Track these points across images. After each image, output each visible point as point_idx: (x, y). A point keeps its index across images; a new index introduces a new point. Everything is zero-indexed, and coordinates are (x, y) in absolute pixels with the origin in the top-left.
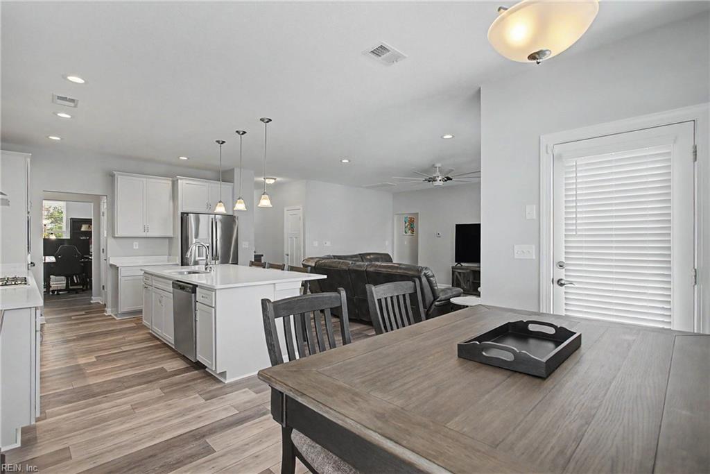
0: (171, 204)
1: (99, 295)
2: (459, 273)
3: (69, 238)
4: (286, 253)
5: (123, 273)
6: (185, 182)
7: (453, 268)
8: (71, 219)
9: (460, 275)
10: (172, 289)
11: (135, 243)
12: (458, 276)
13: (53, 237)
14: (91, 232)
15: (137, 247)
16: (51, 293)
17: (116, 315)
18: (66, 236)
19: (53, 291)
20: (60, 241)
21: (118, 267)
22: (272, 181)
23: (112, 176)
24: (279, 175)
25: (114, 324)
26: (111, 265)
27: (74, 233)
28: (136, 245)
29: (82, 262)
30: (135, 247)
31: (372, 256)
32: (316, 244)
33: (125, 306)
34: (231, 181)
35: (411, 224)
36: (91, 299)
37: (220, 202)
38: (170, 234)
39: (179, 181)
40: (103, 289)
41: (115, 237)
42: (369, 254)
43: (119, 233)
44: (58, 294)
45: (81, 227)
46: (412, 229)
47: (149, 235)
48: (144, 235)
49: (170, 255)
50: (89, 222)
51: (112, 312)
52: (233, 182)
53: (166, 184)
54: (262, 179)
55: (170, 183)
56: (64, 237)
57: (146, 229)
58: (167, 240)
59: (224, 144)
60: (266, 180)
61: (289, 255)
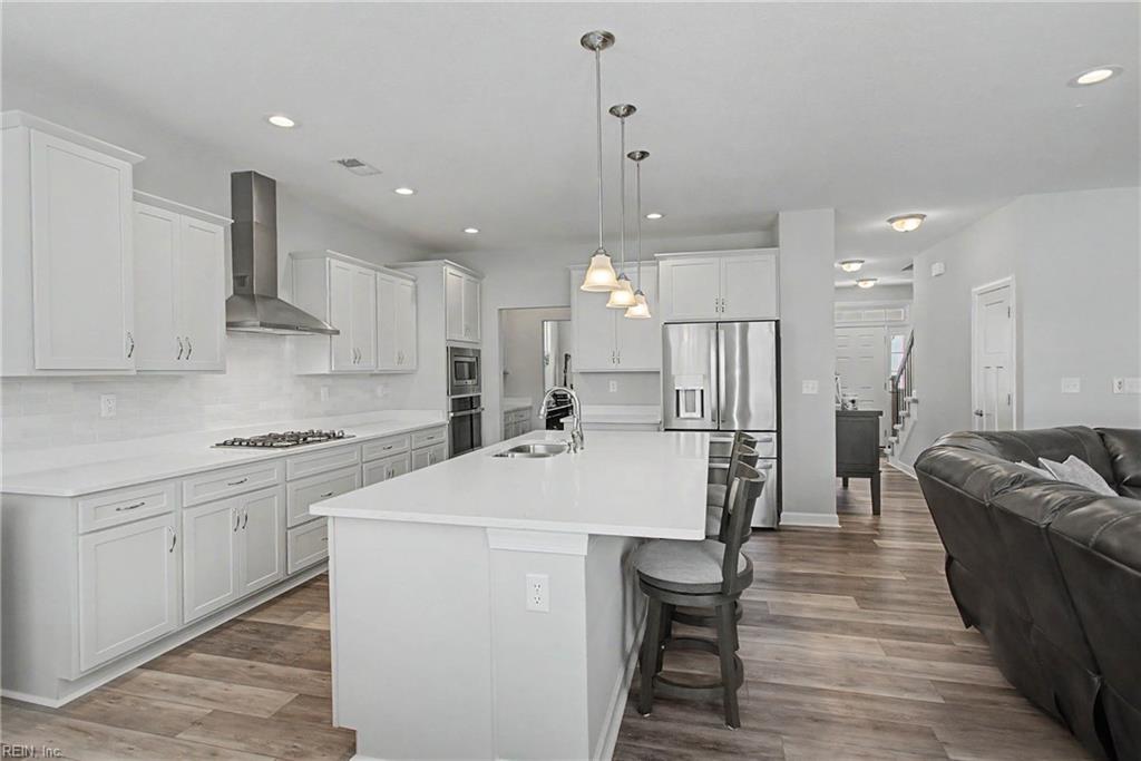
4: (975, 407)
11: (611, 383)
15: (617, 390)
22: (912, 225)
28: (613, 386)
30: (611, 390)
39: (661, 263)
47: (622, 367)
48: (612, 367)
54: (883, 224)
57: (616, 359)
60: (894, 225)
61: (984, 413)
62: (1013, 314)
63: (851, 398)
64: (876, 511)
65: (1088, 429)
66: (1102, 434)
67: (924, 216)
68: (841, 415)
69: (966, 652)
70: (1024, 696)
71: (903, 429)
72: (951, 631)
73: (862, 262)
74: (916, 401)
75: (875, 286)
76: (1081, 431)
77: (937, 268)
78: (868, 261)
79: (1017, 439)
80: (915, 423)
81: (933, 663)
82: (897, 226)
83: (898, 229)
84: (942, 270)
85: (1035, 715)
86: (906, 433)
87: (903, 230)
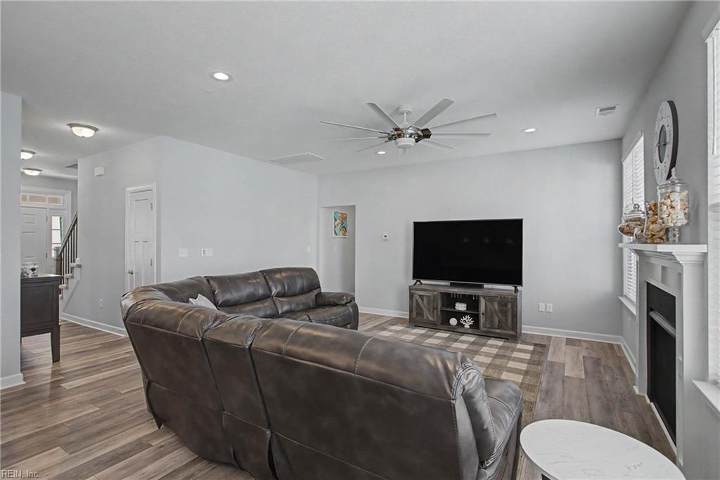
2: (421, 297)
4: (128, 268)
7: (410, 288)
9: (423, 300)
12: (420, 301)
22: (88, 133)
31: (284, 274)
35: (344, 222)
42: (280, 271)
46: (344, 228)
60: (74, 129)
61: (134, 272)
62: (155, 208)
63: (32, 267)
64: (56, 358)
65: (201, 277)
66: (208, 279)
67: (97, 129)
68: (25, 282)
69: (161, 447)
70: (205, 459)
71: (67, 288)
72: (146, 436)
73: (33, 153)
74: (79, 266)
75: (40, 176)
76: (199, 279)
77: (99, 171)
78: (40, 154)
79: (174, 288)
80: (78, 282)
81: (144, 470)
82: (76, 130)
83: (75, 133)
84: (103, 172)
85: (214, 468)
86: (70, 291)
87: (81, 136)
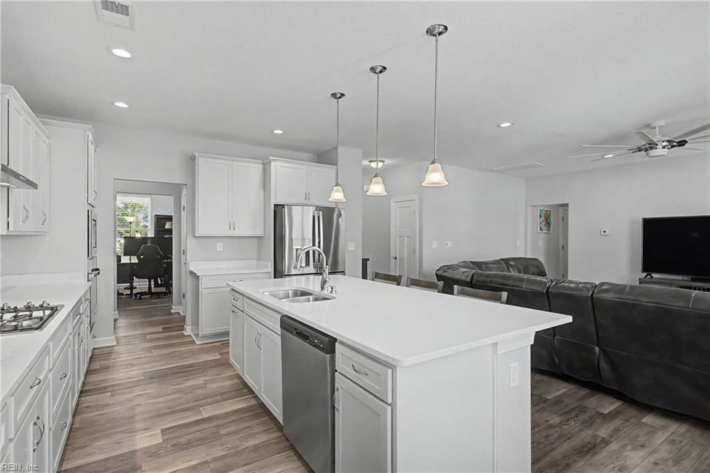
0: (262, 193)
1: (180, 304)
3: (153, 236)
4: (393, 255)
5: (203, 284)
6: (278, 164)
8: (156, 215)
10: (280, 329)
11: (218, 244)
13: (138, 235)
14: (172, 229)
15: (221, 250)
16: (134, 297)
17: (197, 335)
18: (151, 234)
19: (136, 295)
20: (144, 240)
21: (198, 276)
22: (380, 165)
23: (193, 158)
24: (389, 157)
25: (194, 353)
26: (191, 272)
27: (157, 231)
28: (220, 246)
29: (165, 263)
30: (218, 250)
32: (435, 244)
33: (206, 328)
34: (333, 162)
35: (547, 219)
36: (172, 309)
37: (337, 185)
38: (259, 233)
39: (272, 163)
40: (184, 298)
41: (194, 236)
43: (199, 233)
44: (140, 299)
45: (165, 224)
46: (548, 225)
47: (236, 233)
48: (230, 233)
49: (259, 259)
50: (170, 218)
51: (192, 332)
52: (336, 164)
53: (255, 169)
54: (367, 163)
55: (261, 166)
56: (149, 236)
57: (232, 226)
58: (256, 240)
59: (343, 98)
61: (398, 258)
62: (417, 212)
67: (386, 162)
82: (373, 165)
87: (375, 167)
